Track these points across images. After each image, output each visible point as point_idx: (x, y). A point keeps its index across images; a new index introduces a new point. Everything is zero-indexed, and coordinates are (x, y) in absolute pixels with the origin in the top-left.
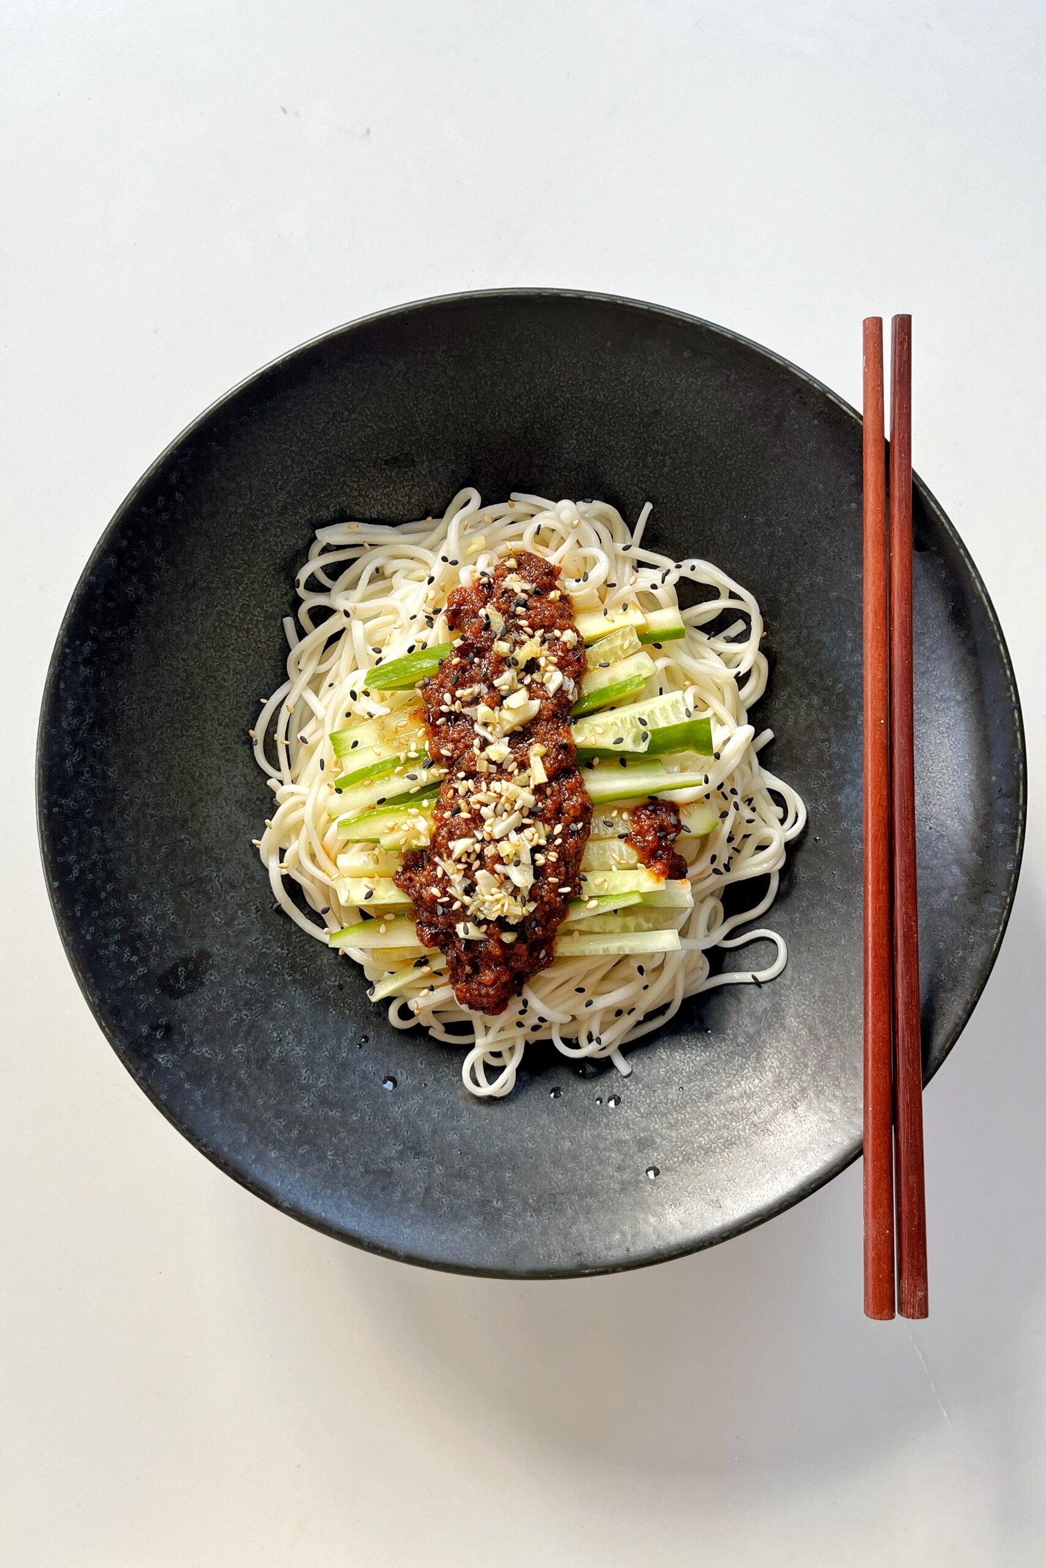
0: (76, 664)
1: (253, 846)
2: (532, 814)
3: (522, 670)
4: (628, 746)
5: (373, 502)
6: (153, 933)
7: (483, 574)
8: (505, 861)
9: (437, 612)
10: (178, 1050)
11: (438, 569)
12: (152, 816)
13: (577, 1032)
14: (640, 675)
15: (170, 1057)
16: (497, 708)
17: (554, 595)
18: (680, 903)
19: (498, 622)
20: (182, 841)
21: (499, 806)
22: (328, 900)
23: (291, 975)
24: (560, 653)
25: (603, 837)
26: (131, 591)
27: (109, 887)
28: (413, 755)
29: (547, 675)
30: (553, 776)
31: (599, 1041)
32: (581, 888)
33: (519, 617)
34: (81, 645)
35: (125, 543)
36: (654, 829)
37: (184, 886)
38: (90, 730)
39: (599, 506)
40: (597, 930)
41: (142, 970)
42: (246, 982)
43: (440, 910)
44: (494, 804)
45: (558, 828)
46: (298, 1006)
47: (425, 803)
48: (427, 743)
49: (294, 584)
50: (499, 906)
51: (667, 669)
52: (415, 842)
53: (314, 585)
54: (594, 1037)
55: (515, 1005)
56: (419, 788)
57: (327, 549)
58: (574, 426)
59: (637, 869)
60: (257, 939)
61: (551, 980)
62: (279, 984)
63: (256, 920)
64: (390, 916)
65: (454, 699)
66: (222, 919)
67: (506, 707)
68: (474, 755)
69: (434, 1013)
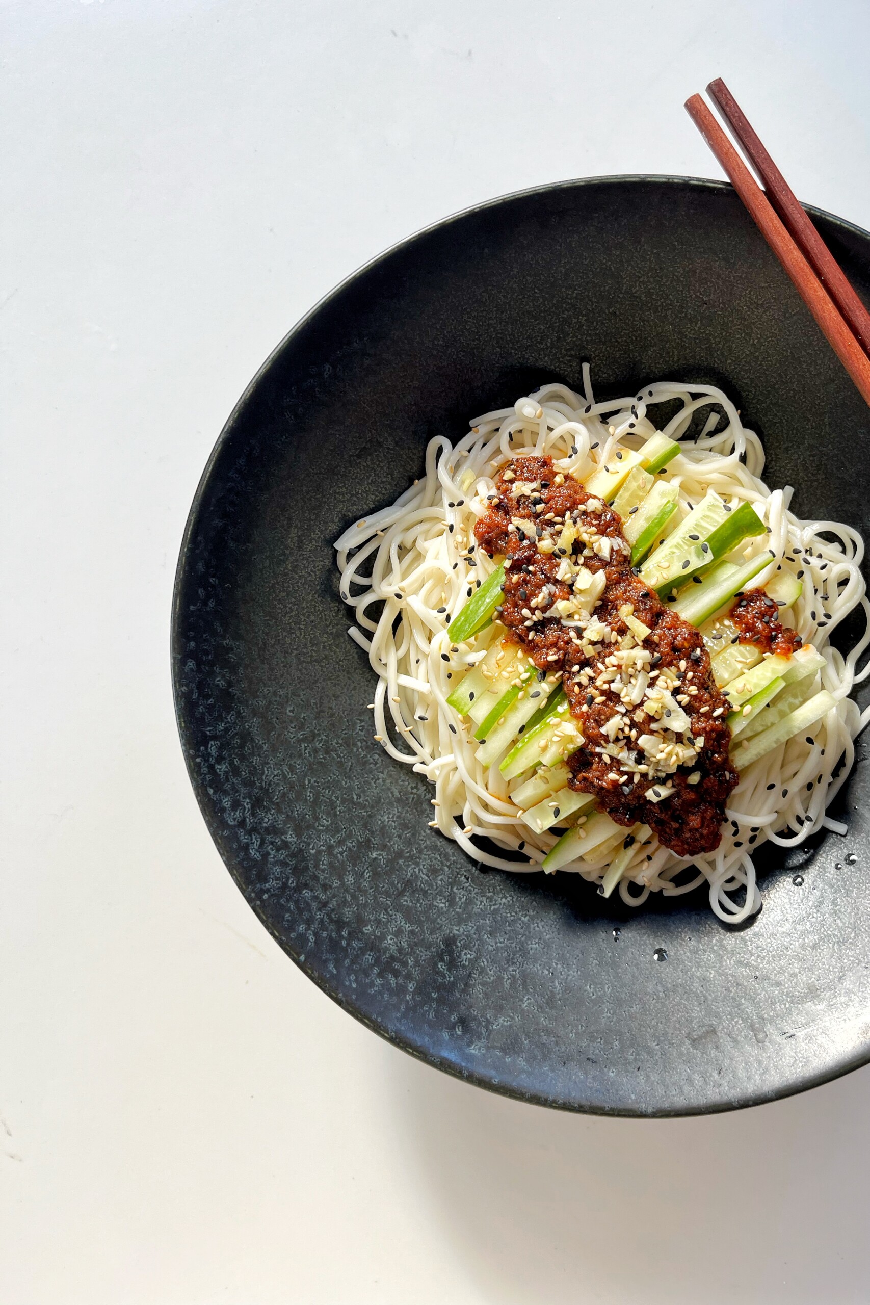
0: (211, 768)
1: (431, 828)
2: (654, 666)
3: (571, 555)
4: (696, 563)
5: (365, 495)
6: (400, 950)
7: (490, 498)
8: (657, 717)
9: (471, 550)
10: (482, 1034)
11: (451, 516)
12: (341, 853)
13: (788, 822)
14: (668, 502)
15: (479, 1044)
16: (571, 597)
17: (558, 479)
18: (811, 667)
19: (529, 527)
20: (376, 858)
21: (624, 676)
22: (518, 835)
23: (526, 915)
24: (595, 522)
25: (719, 650)
26: (219, 681)
27: (345, 933)
28: (525, 676)
29: (596, 546)
30: (652, 625)
31: (809, 819)
32: (729, 704)
33: (543, 513)
34: (207, 748)
35: (192, 644)
36: (758, 618)
37: (401, 894)
38: (253, 814)
39: (546, 389)
40: (761, 729)
41: (411, 987)
42: (496, 943)
43: (626, 790)
44: (619, 676)
45: (683, 664)
46: (548, 937)
47: (560, 709)
48: (530, 660)
49: (337, 597)
50: (674, 758)
51: (682, 486)
52: (571, 747)
53: (358, 590)
54: (803, 818)
55: (727, 831)
56: (546, 700)
57: (350, 555)
58: (491, 337)
59: (764, 659)
60: (481, 902)
61: (742, 794)
62: (522, 928)
63: (470, 888)
64: (582, 820)
65: (532, 610)
66: (445, 903)
67: (578, 592)
68: (577, 645)
69: (660, 876)
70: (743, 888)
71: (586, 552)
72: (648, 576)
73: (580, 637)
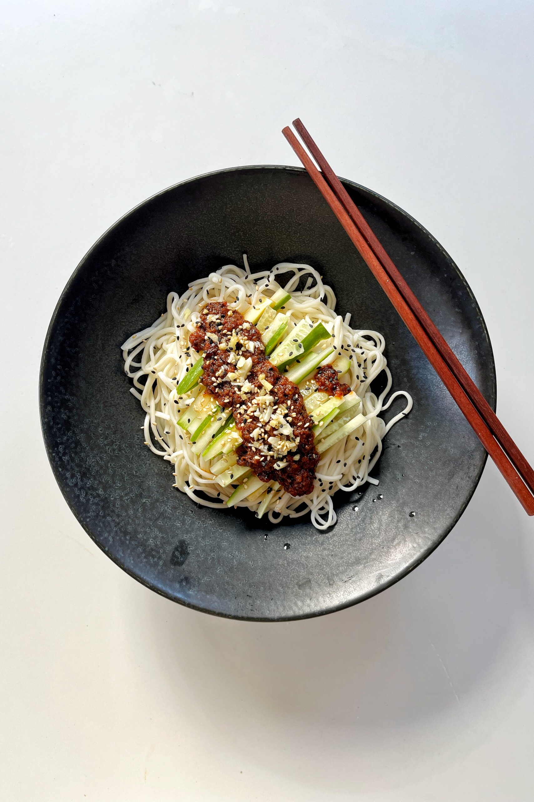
0: (60, 458)
1: (174, 487)
2: (275, 403)
3: (236, 350)
4: (296, 353)
5: (136, 322)
6: (156, 546)
7: (197, 323)
8: (276, 428)
9: (188, 349)
10: (195, 584)
11: (178, 332)
12: (127, 500)
13: (348, 479)
14: (283, 323)
15: (194, 589)
16: (235, 371)
17: (230, 313)
18: (354, 402)
19: (214, 337)
20: (145, 502)
21: (261, 408)
22: (217, 490)
23: (221, 529)
24: (246, 334)
25: (309, 395)
26: (63, 416)
27: (128, 538)
28: (214, 410)
29: (247, 346)
30: (274, 384)
31: (358, 477)
32: (313, 421)
33: (222, 330)
34: (58, 449)
35: (50, 398)
36: (327, 379)
37: (157, 519)
38: (82, 480)
39: (225, 268)
40: (330, 433)
41: (161, 563)
42: (206, 542)
43: (264, 464)
44: (258, 409)
45: (289, 402)
46: (232, 539)
47: (231, 426)
48: (217, 402)
49: (124, 374)
50: (285, 447)
51: (292, 315)
52: (237, 444)
53: (134, 370)
54: (356, 477)
55: (317, 484)
56: (225, 421)
57: (129, 352)
58: (196, 243)
59: (330, 399)
60: (199, 523)
61: (324, 465)
62: (219, 535)
63: (193, 516)
64: (245, 480)
65: (217, 379)
66: (180, 524)
67: (239, 368)
68: (238, 395)
69: (287, 508)
70: (328, 513)
71: (243, 349)
72: (273, 360)
73: (240, 390)
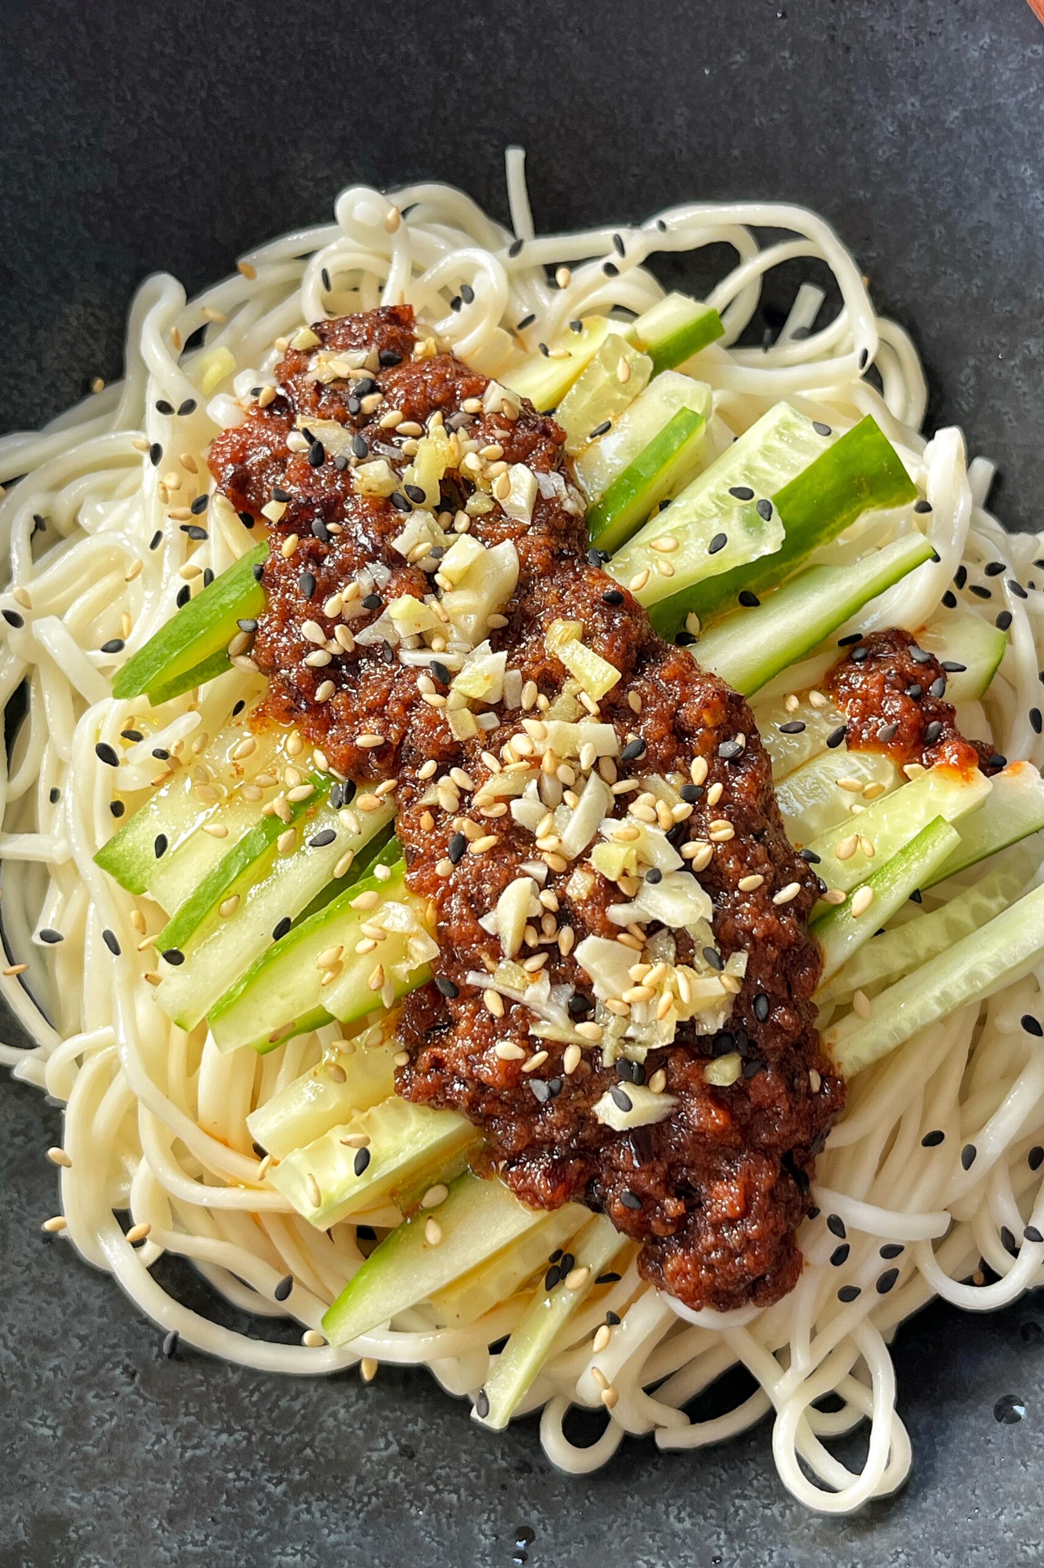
1: (50, 1238)
2: (625, 767)
3: (437, 506)
4: (741, 549)
7: (255, 394)
8: (623, 889)
9: (200, 503)
11: (159, 430)
13: (976, 1251)
14: (683, 413)
16: (429, 597)
17: (421, 353)
19: (338, 439)
21: (547, 785)
22: (277, 1258)
24: (498, 435)
25: (798, 755)
28: (299, 794)
29: (497, 489)
30: (626, 668)
31: (1029, 1240)
32: (817, 881)
33: (375, 413)
36: (892, 690)
42: (182, 1543)
43: (540, 1089)
44: (533, 785)
45: (699, 768)
46: (333, 1538)
47: (382, 875)
48: (317, 753)
50: (667, 996)
52: (403, 968)
54: (1017, 1234)
55: (817, 1245)
56: (350, 854)
59: (905, 781)
60: (160, 1436)
62: (262, 1512)
63: (135, 1397)
64: (432, 1197)
65: (327, 625)
66: (54, 1428)
67: (447, 586)
68: (434, 708)
69: (650, 1390)
70: (865, 1427)
71: (477, 503)
72: (626, 571)
73: (443, 690)
